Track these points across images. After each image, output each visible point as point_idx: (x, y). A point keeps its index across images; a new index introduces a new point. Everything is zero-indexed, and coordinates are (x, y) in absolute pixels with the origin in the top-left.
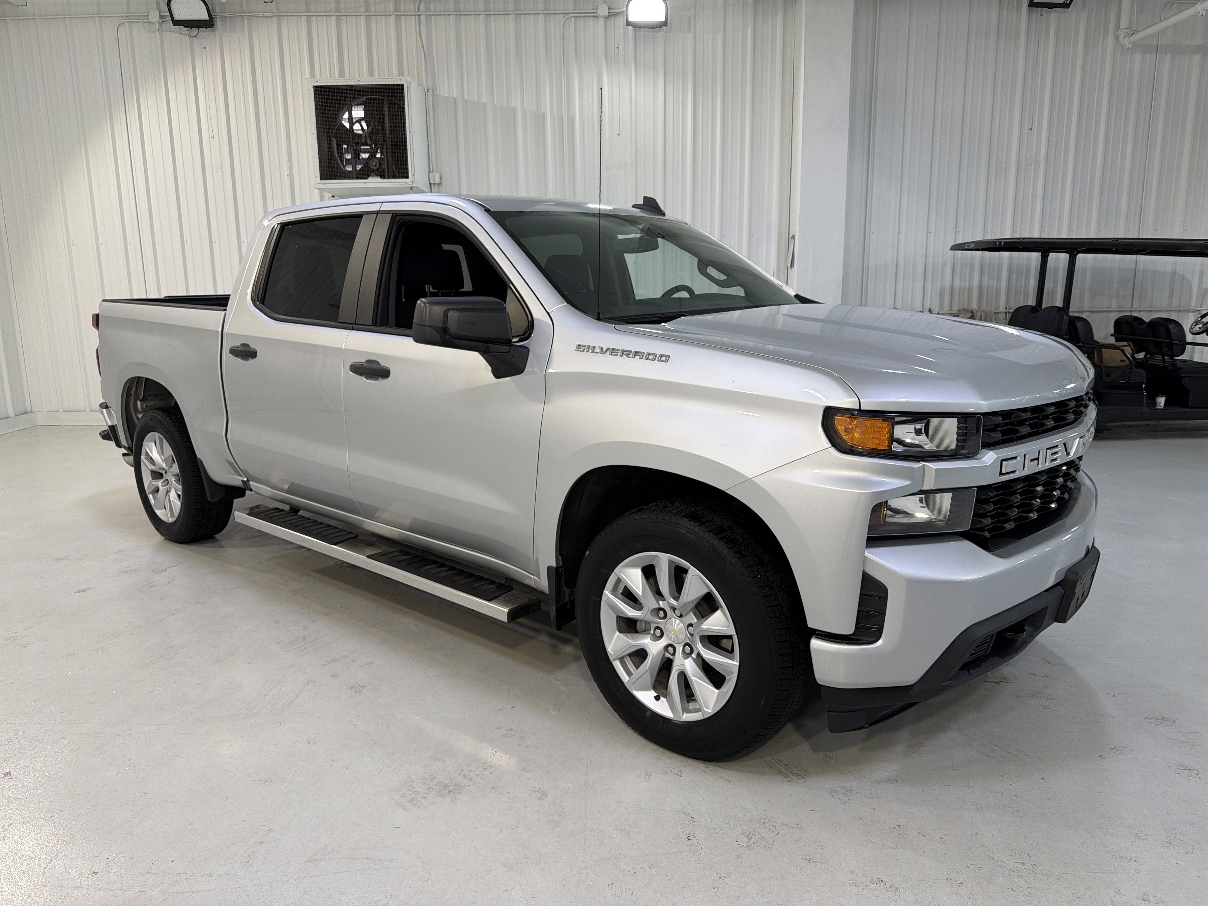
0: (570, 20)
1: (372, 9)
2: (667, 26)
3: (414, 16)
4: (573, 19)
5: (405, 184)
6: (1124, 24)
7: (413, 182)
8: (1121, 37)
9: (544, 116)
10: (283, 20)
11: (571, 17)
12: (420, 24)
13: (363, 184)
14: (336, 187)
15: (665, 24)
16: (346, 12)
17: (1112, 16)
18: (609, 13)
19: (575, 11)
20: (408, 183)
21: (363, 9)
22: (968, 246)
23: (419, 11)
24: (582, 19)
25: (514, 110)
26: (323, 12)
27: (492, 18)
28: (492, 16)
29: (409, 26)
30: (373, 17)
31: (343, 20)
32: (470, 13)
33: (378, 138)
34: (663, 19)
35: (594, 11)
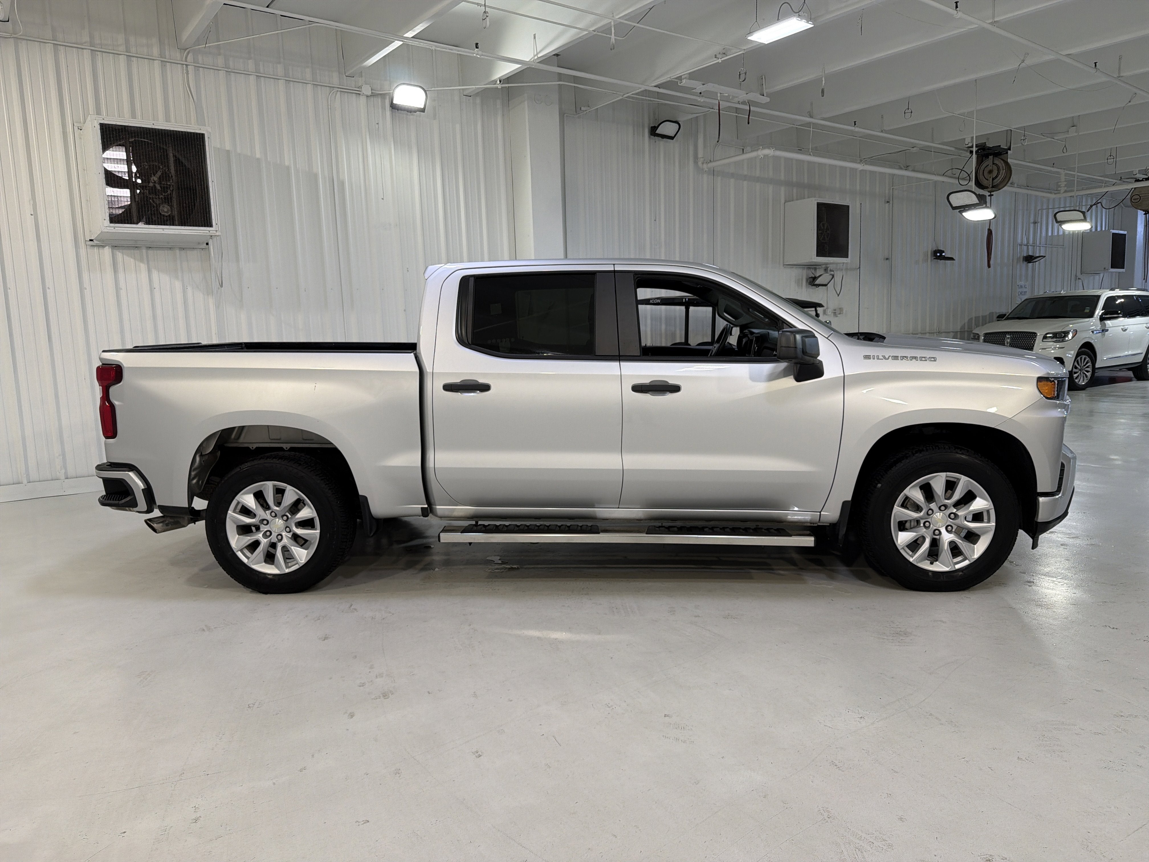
0: (336, 94)
1: (133, 50)
2: (424, 112)
3: (181, 65)
4: (339, 93)
5: (208, 232)
6: (700, 154)
7: (216, 231)
8: (700, 163)
9: (316, 176)
10: (21, 43)
11: (338, 91)
12: (187, 73)
13: (162, 230)
14: (129, 231)
15: (423, 110)
16: (101, 48)
17: (691, 148)
18: (372, 93)
19: (339, 87)
20: (211, 232)
21: (122, 48)
22: (653, 301)
23: (186, 61)
24: (346, 94)
25: (288, 168)
26: (74, 44)
27: (262, 81)
28: (262, 78)
29: (175, 74)
30: (134, 58)
31: (98, 55)
32: (240, 72)
33: (169, 183)
34: (422, 107)
35: (358, 89)
